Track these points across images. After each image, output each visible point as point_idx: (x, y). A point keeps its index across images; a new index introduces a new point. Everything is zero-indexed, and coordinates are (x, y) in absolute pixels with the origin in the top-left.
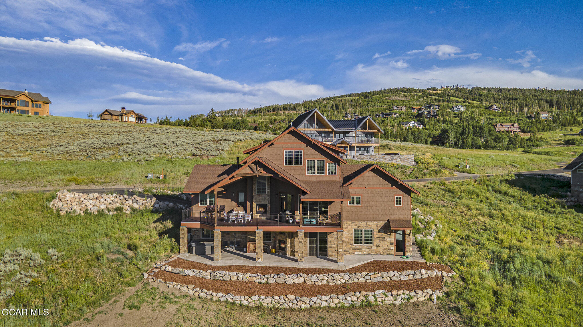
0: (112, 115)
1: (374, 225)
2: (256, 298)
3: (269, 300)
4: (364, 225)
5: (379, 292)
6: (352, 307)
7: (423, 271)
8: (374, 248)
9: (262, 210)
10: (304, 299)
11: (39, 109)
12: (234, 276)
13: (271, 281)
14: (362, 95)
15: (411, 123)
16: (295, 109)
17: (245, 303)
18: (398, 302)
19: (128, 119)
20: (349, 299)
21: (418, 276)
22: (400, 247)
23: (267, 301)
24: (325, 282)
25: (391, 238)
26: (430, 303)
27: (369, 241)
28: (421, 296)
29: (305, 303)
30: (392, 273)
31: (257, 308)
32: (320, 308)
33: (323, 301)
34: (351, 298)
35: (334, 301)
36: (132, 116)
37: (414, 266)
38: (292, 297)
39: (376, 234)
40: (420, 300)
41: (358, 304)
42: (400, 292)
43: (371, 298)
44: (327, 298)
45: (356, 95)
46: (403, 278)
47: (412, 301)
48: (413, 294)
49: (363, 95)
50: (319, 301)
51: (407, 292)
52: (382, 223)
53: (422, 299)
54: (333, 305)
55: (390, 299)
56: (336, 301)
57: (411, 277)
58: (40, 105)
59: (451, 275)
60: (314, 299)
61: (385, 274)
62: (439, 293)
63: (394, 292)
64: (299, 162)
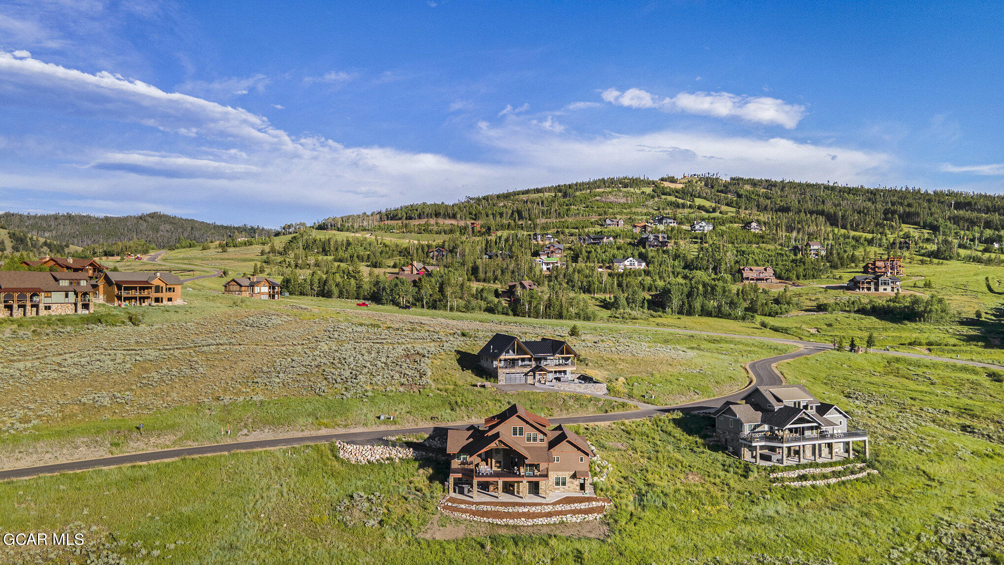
0: (241, 286)
1: (567, 475)
2: (505, 520)
4: (561, 475)
5: (569, 516)
6: (554, 524)
7: (594, 503)
8: (567, 488)
9: (498, 465)
12: (489, 508)
13: (511, 510)
14: (558, 189)
15: (629, 260)
16: (454, 217)
17: (499, 523)
18: (578, 521)
19: (260, 289)
21: (591, 506)
22: (582, 487)
23: (511, 522)
24: (540, 511)
25: (577, 482)
26: (595, 521)
27: (564, 484)
28: (591, 517)
29: (530, 522)
30: (576, 505)
31: (506, 525)
32: (538, 525)
33: (540, 521)
34: (554, 519)
36: (264, 286)
37: (589, 500)
38: (524, 519)
39: (568, 479)
41: (557, 522)
42: (580, 515)
43: (564, 519)
44: (542, 519)
45: (549, 189)
46: (582, 507)
47: (586, 520)
48: (586, 516)
49: (560, 191)
50: (537, 521)
51: (583, 515)
52: (572, 473)
53: (591, 519)
54: (544, 523)
55: (574, 519)
56: (546, 521)
57: (587, 507)
58: (174, 288)
59: (609, 504)
60: (535, 520)
61: (572, 505)
62: (601, 516)
63: (577, 516)
64: (521, 434)
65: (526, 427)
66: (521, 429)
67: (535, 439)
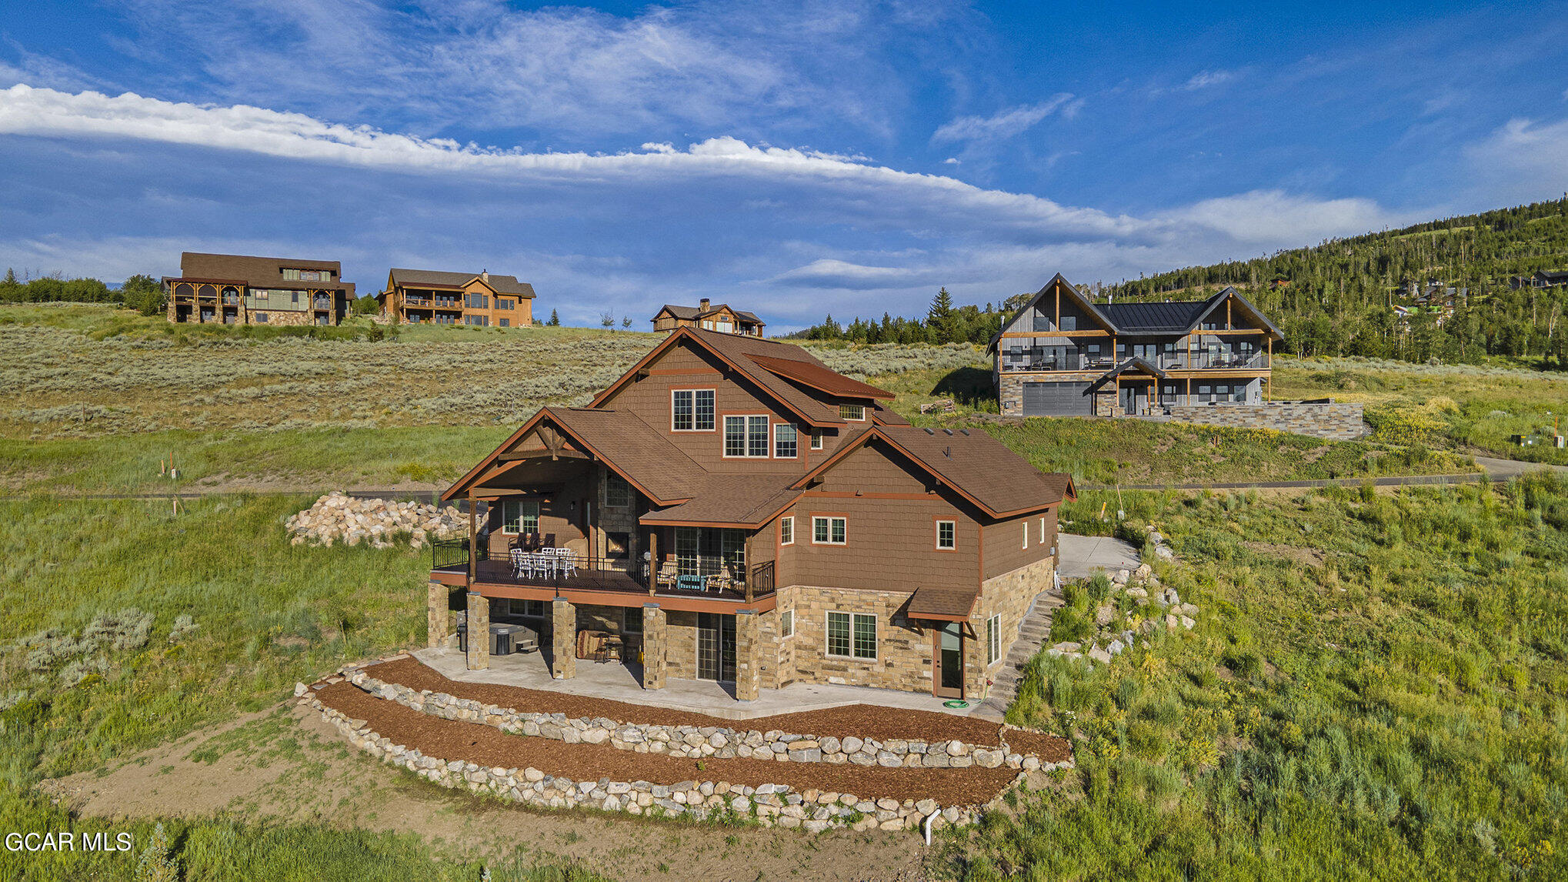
0: (677, 318)
1: (880, 603)
2: (457, 765)
3: (482, 775)
4: (853, 601)
5: (771, 789)
6: (684, 820)
7: (956, 746)
8: (879, 669)
9: (614, 547)
10: (562, 782)
11: (509, 311)
18: (816, 826)
19: (715, 326)
20: (680, 797)
21: (937, 761)
22: (952, 673)
23: (478, 778)
24: (658, 747)
25: (925, 645)
26: (915, 840)
27: (867, 648)
28: (891, 816)
29: (565, 794)
30: (852, 743)
32: (598, 813)
33: (613, 795)
34: (683, 796)
35: (640, 798)
36: (724, 320)
39: (884, 630)
40: (886, 826)
41: (703, 815)
42: (833, 796)
43: (741, 804)
44: (624, 788)
46: (885, 760)
47: (859, 827)
48: (867, 806)
50: (598, 794)
51: (850, 799)
52: (899, 598)
53: (895, 825)
54: (634, 809)
55: (794, 814)
56: (646, 799)
57: (913, 761)
58: (512, 302)
59: (1050, 766)
60: (587, 786)
61: (831, 743)
62: (960, 817)
63: (810, 796)
64: (706, 421)
65: (724, 391)
66: (705, 399)
67: (759, 444)
